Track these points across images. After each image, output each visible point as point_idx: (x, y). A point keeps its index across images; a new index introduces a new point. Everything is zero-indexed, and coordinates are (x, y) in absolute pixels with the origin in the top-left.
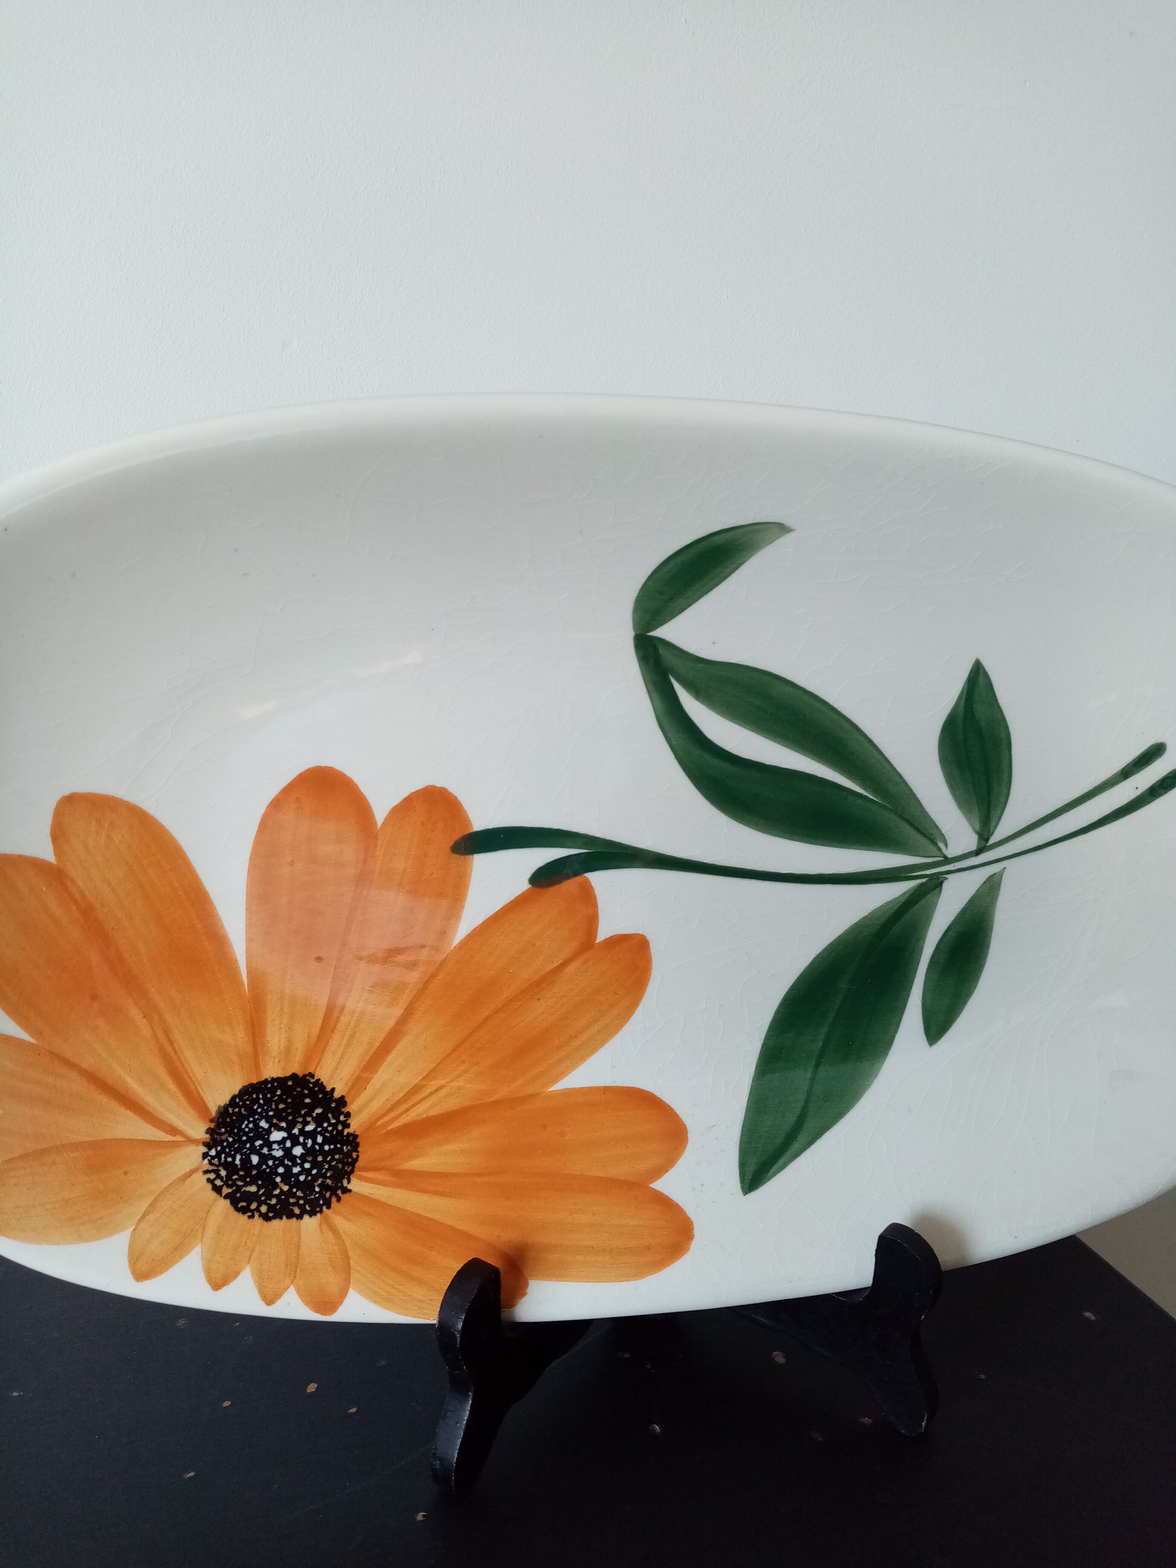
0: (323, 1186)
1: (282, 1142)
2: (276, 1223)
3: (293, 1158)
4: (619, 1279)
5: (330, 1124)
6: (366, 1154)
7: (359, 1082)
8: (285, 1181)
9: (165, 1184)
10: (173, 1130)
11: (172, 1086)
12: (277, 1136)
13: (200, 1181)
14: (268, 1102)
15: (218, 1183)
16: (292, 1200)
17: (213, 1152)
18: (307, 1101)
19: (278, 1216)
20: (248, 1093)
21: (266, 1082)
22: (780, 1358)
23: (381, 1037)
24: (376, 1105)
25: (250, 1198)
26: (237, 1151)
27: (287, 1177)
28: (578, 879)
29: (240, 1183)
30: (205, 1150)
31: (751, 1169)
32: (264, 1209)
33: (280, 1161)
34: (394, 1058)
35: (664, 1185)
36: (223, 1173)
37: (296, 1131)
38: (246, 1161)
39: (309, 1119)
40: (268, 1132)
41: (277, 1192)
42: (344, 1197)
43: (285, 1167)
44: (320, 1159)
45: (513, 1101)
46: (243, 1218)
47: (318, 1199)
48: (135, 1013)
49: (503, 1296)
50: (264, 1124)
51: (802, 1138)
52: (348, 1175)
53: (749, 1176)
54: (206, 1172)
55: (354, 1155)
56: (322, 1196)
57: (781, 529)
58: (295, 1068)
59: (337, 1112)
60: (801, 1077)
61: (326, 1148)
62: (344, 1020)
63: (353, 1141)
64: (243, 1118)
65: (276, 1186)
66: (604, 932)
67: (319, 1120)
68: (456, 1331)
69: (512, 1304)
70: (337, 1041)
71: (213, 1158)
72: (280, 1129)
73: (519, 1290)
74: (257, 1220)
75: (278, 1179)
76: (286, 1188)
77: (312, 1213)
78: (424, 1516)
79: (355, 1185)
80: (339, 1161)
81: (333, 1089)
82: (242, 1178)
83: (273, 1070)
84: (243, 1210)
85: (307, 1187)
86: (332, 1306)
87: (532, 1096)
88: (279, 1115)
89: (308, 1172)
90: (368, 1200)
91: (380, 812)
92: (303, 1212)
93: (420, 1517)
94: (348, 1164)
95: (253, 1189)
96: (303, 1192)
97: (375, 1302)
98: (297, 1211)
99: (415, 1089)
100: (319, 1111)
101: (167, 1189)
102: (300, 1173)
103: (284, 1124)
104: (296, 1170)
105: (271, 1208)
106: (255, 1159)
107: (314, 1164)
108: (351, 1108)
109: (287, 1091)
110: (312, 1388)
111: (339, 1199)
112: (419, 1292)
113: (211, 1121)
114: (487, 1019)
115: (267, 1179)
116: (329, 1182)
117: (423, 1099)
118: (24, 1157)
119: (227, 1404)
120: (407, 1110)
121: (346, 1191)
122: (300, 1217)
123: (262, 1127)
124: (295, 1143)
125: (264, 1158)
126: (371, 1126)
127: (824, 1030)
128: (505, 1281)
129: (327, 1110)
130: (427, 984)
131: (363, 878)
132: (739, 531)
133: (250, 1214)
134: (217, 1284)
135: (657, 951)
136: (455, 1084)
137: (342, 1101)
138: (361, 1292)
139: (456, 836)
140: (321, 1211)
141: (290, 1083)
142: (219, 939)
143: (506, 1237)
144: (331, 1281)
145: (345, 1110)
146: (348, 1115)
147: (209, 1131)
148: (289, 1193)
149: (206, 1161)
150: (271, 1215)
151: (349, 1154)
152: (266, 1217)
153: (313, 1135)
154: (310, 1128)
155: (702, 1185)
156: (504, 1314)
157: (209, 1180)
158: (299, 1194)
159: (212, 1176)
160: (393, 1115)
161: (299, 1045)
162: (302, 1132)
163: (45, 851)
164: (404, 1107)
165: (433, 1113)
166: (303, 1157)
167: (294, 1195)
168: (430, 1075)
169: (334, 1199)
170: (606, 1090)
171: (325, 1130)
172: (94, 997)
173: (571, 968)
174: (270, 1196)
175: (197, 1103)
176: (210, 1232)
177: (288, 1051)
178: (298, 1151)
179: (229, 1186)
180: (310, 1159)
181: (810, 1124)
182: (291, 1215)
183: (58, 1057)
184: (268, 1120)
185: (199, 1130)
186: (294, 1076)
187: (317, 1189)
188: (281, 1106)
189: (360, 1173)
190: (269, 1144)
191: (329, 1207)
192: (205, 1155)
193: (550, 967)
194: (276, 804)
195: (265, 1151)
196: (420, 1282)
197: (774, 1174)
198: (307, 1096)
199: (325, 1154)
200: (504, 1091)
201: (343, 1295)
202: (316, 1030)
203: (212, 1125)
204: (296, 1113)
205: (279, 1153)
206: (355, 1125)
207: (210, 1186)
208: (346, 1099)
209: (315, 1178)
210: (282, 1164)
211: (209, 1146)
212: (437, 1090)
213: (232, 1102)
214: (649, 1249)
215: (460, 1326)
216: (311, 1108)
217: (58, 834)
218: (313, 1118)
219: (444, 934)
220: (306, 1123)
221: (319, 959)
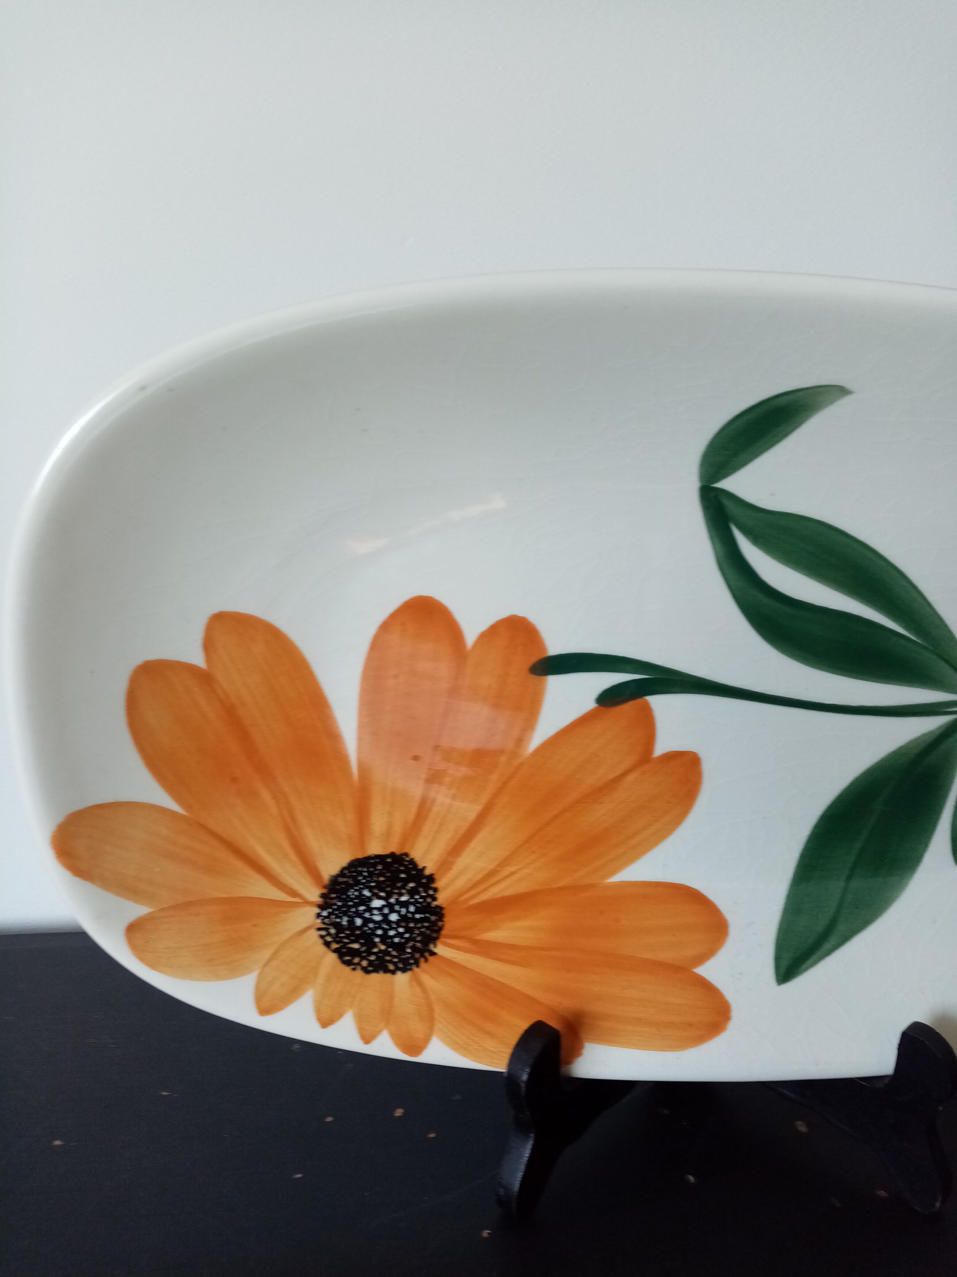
0: (414, 948)
1: (380, 909)
2: (374, 976)
3: (389, 923)
4: (663, 1049)
5: (422, 897)
6: (450, 923)
7: (446, 864)
8: (383, 942)
9: (286, 936)
10: (293, 893)
11: (293, 856)
12: (377, 903)
13: (314, 936)
14: (371, 874)
15: (329, 939)
16: (388, 958)
17: (325, 913)
18: (403, 876)
19: (376, 971)
20: (355, 865)
21: (369, 858)
22: (802, 1127)
23: (465, 826)
24: (460, 883)
25: (355, 953)
26: (345, 914)
27: (385, 938)
28: (639, 701)
29: (346, 941)
30: (317, 910)
31: (785, 963)
32: (365, 963)
33: (378, 925)
34: (476, 844)
35: (706, 970)
36: (333, 931)
37: (392, 900)
38: (351, 922)
39: (404, 891)
40: (370, 899)
41: (375, 950)
42: (431, 959)
43: (383, 929)
44: (412, 925)
45: (575, 889)
46: (347, 970)
47: (408, 959)
48: (266, 796)
49: (563, 1052)
50: (366, 893)
51: (833, 940)
52: (434, 940)
53: (783, 970)
54: (319, 929)
55: (440, 924)
56: (413, 957)
57: (841, 391)
58: (394, 847)
59: (427, 887)
60: (836, 886)
61: (418, 916)
62: (435, 809)
63: (439, 912)
64: (351, 886)
65: (375, 945)
66: (661, 748)
67: (412, 892)
68: (522, 1081)
69: (569, 1062)
70: (428, 828)
71: (325, 917)
72: (380, 898)
73: (576, 1051)
74: (359, 973)
75: (377, 940)
76: (383, 947)
77: (404, 970)
78: (489, 1233)
79: (440, 949)
80: (427, 928)
81: (424, 868)
82: (347, 937)
83: (375, 848)
84: (348, 963)
85: (400, 948)
86: (418, 1049)
87: (592, 886)
88: (380, 886)
89: (399, 935)
90: (450, 963)
91: (471, 635)
92: (398, 969)
93: (485, 1233)
94: (433, 931)
95: (356, 946)
96: (397, 952)
97: (455, 1050)
98: (391, 967)
99: (492, 873)
100: (412, 885)
101: (286, 941)
102: (395, 936)
103: (382, 894)
104: (392, 933)
105: (371, 963)
106: (359, 922)
107: (408, 930)
108: (438, 884)
109: (386, 866)
110: (399, 1112)
111: (426, 960)
112: (490, 1044)
113: (325, 887)
114: (556, 817)
115: (367, 939)
116: (418, 945)
117: (499, 882)
118: (174, 907)
119: (329, 1119)
120: (485, 890)
121: (433, 954)
122: (393, 972)
123: (364, 895)
124: (392, 911)
125: (366, 921)
126: (454, 901)
127: (858, 845)
128: (565, 1042)
129: (419, 884)
130: (505, 783)
131: (454, 692)
132: (801, 393)
133: (353, 967)
134: (325, 1022)
135: (707, 767)
136: (526, 871)
137: (431, 879)
138: (443, 1040)
139: (534, 659)
140: (410, 969)
141: (389, 860)
142: (334, 736)
143: (566, 1004)
144: (417, 1028)
145: (433, 885)
146: (436, 890)
147: (323, 896)
148: (386, 953)
149: (319, 921)
150: (370, 969)
151: (434, 923)
152: (366, 971)
153: (405, 904)
154: (404, 898)
155: (741, 974)
156: (563, 1070)
157: (322, 937)
158: (394, 953)
159: (323, 933)
160: (473, 892)
161: (398, 829)
162: (398, 902)
163: (198, 659)
164: (483, 887)
165: (507, 893)
166: (398, 923)
167: (388, 954)
168: (503, 863)
169: (422, 960)
170: (657, 885)
171: (416, 901)
172: (234, 780)
173: (630, 778)
174: (370, 953)
175: (313, 872)
176: (321, 980)
177: (388, 834)
178: (394, 917)
179: (337, 942)
180: (403, 924)
181: (841, 927)
182: (387, 971)
183: (203, 827)
184: (371, 889)
185: (314, 894)
186: (392, 855)
187: (409, 950)
188: (382, 879)
189: (446, 940)
190: (370, 910)
191: (418, 966)
192: (319, 915)
193: (611, 776)
194: (385, 627)
195: (367, 915)
196: (491, 1035)
197: (806, 969)
198: (403, 872)
199: (416, 921)
200: (566, 881)
201: (427, 1040)
202: (411, 817)
203: (325, 891)
204: (393, 886)
205: (378, 918)
206: (442, 899)
207: (320, 941)
208: (435, 877)
209: (408, 940)
210: (380, 928)
211: (322, 907)
212: (513, 873)
213: (342, 874)
214: (690, 1025)
215: (525, 1077)
216: (406, 881)
217: (208, 645)
218: (408, 890)
219: (520, 741)
220: (401, 895)
221: (416, 758)
